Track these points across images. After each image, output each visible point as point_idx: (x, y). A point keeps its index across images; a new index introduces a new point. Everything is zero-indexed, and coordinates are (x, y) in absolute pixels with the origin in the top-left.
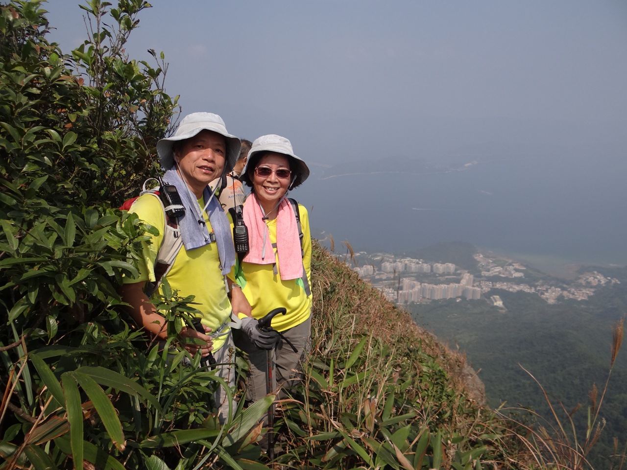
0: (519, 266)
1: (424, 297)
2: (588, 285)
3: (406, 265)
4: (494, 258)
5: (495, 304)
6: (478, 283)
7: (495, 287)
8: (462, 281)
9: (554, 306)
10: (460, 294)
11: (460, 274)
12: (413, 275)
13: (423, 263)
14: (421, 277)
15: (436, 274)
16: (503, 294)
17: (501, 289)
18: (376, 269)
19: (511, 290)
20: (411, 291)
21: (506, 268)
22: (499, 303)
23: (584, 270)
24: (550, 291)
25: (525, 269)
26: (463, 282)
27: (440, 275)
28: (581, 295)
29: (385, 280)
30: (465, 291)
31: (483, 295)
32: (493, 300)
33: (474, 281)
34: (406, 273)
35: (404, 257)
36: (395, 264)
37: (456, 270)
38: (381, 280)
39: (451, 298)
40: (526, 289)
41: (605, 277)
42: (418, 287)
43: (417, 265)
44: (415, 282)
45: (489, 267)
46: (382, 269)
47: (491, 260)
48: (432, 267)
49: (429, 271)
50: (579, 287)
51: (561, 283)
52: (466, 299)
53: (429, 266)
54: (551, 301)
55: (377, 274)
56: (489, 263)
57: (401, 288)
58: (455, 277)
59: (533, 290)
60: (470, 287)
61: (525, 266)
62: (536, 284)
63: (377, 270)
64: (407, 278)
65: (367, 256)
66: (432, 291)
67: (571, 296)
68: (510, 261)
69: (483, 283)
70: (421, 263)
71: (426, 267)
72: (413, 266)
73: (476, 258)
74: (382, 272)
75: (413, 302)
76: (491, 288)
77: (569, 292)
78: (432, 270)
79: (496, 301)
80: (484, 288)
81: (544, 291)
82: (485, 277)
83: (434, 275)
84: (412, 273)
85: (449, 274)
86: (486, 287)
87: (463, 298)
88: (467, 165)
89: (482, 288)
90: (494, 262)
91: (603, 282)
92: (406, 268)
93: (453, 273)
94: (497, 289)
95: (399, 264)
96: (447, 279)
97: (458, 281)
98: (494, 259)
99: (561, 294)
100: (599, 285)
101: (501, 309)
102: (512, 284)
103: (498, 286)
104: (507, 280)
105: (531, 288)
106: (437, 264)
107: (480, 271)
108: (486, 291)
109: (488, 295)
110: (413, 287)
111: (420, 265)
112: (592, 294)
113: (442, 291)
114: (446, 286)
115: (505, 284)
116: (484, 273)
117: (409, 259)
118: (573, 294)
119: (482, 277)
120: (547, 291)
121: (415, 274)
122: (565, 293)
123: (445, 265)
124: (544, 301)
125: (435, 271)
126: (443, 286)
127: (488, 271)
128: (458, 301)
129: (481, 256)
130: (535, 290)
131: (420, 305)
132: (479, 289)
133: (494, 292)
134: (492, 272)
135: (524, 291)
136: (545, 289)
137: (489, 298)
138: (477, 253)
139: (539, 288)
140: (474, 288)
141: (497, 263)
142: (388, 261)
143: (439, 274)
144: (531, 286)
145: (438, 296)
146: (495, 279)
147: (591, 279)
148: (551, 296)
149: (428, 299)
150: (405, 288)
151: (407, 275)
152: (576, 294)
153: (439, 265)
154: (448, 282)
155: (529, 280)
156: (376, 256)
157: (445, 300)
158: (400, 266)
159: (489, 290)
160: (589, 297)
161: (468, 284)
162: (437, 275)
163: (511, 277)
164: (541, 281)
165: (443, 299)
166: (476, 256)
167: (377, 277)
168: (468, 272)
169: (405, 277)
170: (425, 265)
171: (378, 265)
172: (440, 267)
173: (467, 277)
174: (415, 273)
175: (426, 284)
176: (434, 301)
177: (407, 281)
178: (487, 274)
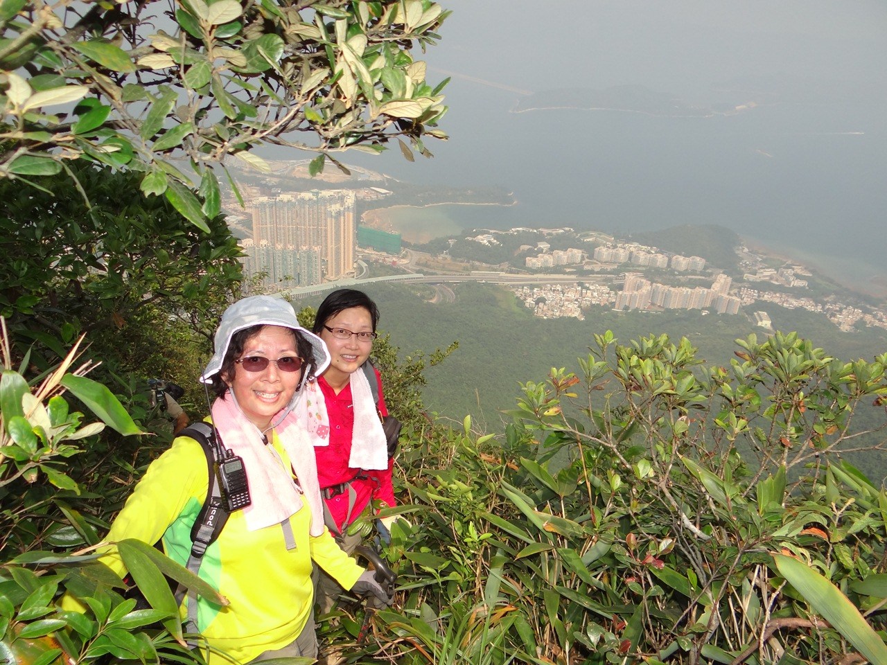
0: (802, 270)
1: (653, 304)
3: (631, 253)
4: (765, 254)
5: (760, 324)
6: (736, 291)
7: (761, 298)
8: (713, 286)
9: (848, 335)
10: (708, 305)
11: (711, 274)
12: (640, 269)
13: (656, 252)
14: (652, 274)
15: (674, 270)
16: (773, 310)
17: (771, 302)
18: (586, 255)
19: (785, 305)
20: (636, 293)
21: (783, 272)
22: (766, 323)
24: (845, 312)
25: (811, 275)
26: (716, 287)
27: (681, 273)
29: (598, 273)
30: (716, 301)
31: (743, 308)
32: (758, 318)
33: (731, 287)
34: (629, 265)
35: (629, 241)
36: (614, 251)
37: (706, 268)
38: (592, 272)
39: (693, 309)
40: (810, 306)
42: (647, 288)
43: (649, 256)
44: (644, 281)
45: (757, 268)
46: (595, 257)
47: (760, 257)
48: (670, 260)
49: (666, 265)
51: (864, 301)
52: (717, 311)
53: (667, 259)
54: (845, 328)
55: (587, 263)
56: (756, 261)
57: (621, 287)
58: (703, 278)
59: (819, 309)
60: (725, 296)
61: (811, 271)
62: (825, 300)
63: (587, 258)
64: (631, 274)
65: (575, 234)
66: (667, 296)
67: (877, 323)
68: (789, 262)
69: (744, 291)
70: (653, 252)
71: (661, 260)
72: (642, 255)
73: (737, 252)
74: (595, 261)
75: (637, 309)
76: (755, 300)
77: (875, 316)
78: (669, 265)
79: (761, 320)
80: (745, 299)
81: (836, 311)
82: (749, 282)
83: (672, 272)
84: (639, 266)
85: (694, 272)
86: (749, 298)
87: (712, 310)
89: (742, 299)
90: (764, 261)
92: (630, 258)
93: (701, 272)
94: (766, 301)
95: (622, 251)
96: (690, 279)
97: (707, 285)
98: (765, 257)
99: (862, 319)
101: (768, 331)
102: (788, 296)
103: (767, 297)
104: (781, 289)
105: (816, 306)
106: (678, 256)
107: (742, 273)
108: (748, 304)
109: (750, 310)
110: (639, 287)
111: (652, 256)
113: (682, 298)
114: (690, 290)
115: (778, 295)
116: (747, 276)
117: (636, 244)
118: (880, 320)
119: (744, 281)
120: (840, 311)
121: (644, 269)
122: (868, 318)
123: (690, 259)
124: (835, 327)
125: (673, 267)
126: (684, 290)
127: (755, 273)
128: (704, 314)
129: (746, 250)
130: (823, 308)
131: (647, 315)
132: (739, 300)
133: (760, 305)
134: (761, 275)
135: (805, 309)
136: (838, 309)
137: (752, 315)
138: (740, 245)
139: (828, 306)
140: (731, 297)
141: (768, 263)
142: (604, 246)
143: (679, 272)
144: (817, 303)
145: (674, 305)
146: (764, 286)
148: (846, 319)
149: (659, 306)
150: (626, 287)
151: (631, 268)
152: (884, 320)
153: (681, 258)
154: (692, 284)
155: (815, 292)
156: (587, 236)
157: (684, 310)
158: (622, 254)
159: (753, 301)
161: (722, 290)
162: (676, 273)
163: (788, 286)
164: (833, 296)
165: (682, 309)
166: (738, 250)
167: (586, 268)
168: (724, 273)
169: (629, 271)
170: (660, 256)
171: (590, 250)
172: (682, 262)
173: (722, 281)
174: (643, 266)
175: (659, 285)
176: (668, 310)
177: (630, 278)
178: (752, 278)
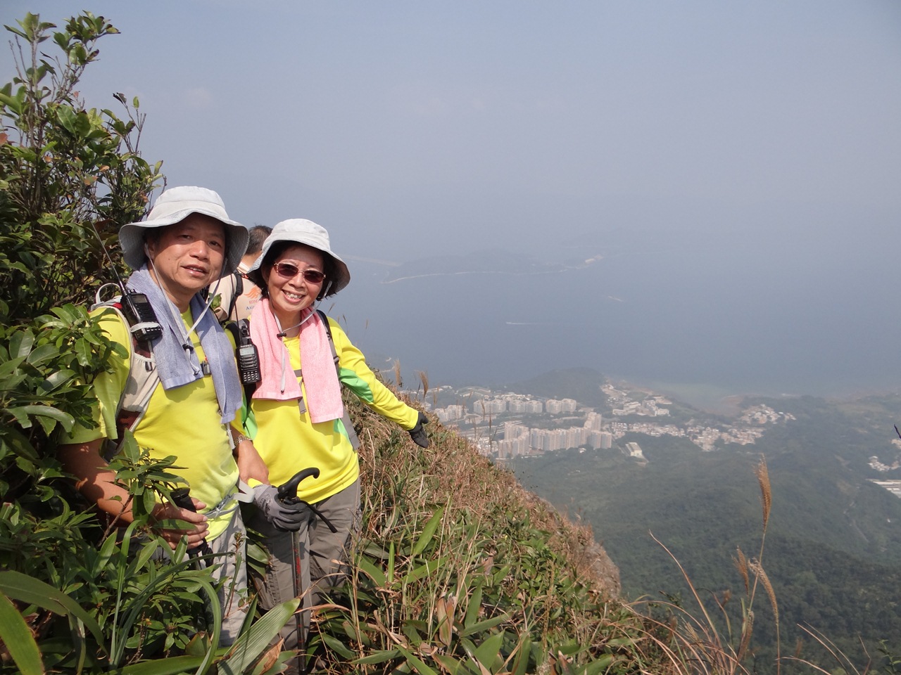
0: (663, 399)
1: (534, 449)
2: (755, 423)
3: (508, 403)
4: (629, 389)
5: (632, 454)
6: (608, 426)
7: (631, 430)
8: (586, 424)
9: (710, 454)
10: (584, 442)
11: (583, 414)
12: (518, 416)
13: (531, 399)
14: (529, 419)
15: (550, 414)
16: (643, 440)
17: (640, 433)
18: (466, 410)
19: (652, 434)
20: (515, 440)
21: (646, 404)
22: (638, 453)
23: (748, 403)
24: (704, 433)
25: (670, 403)
26: (588, 425)
27: (556, 416)
28: (746, 438)
29: (480, 425)
30: (590, 438)
31: (615, 442)
32: (630, 449)
33: (603, 423)
34: (508, 414)
35: (505, 391)
36: (492, 403)
37: (578, 408)
38: (474, 425)
39: (571, 448)
40: (673, 431)
41: (777, 411)
42: (525, 434)
43: (524, 403)
44: (522, 427)
45: (623, 403)
46: (475, 410)
47: (625, 393)
48: (544, 405)
49: (541, 410)
50: (742, 426)
51: (719, 421)
52: (592, 448)
53: (541, 404)
54: (707, 448)
55: (469, 418)
56: (622, 396)
57: (502, 437)
58: (577, 418)
59: (682, 433)
60: (597, 432)
61: (671, 400)
62: (686, 424)
63: (468, 412)
64: (511, 422)
65: (453, 391)
66: (545, 439)
67: (733, 440)
68: (650, 393)
69: (615, 425)
70: (528, 399)
71: (536, 406)
72: (518, 404)
73: (604, 390)
74: (475, 414)
75: (519, 456)
76: (626, 432)
77: (730, 434)
78: (544, 410)
79: (633, 450)
80: (617, 433)
81: (697, 433)
82: (618, 416)
83: (548, 416)
84: (517, 414)
85: (568, 414)
86: (620, 431)
87: (588, 447)
88: (587, 261)
89: (614, 433)
90: (628, 395)
91: (773, 419)
92: (508, 408)
93: (574, 412)
94: (634, 432)
95: (499, 401)
96: (565, 420)
97: (580, 424)
98: (629, 392)
99: (720, 437)
100: (769, 423)
101: (641, 460)
102: (654, 425)
103: (636, 428)
104: (647, 419)
105: (680, 431)
106: (551, 400)
107: (611, 409)
108: (620, 437)
109: (622, 442)
110: (518, 434)
111: (527, 403)
112: (760, 436)
113: (559, 439)
114: (564, 431)
115: (645, 425)
116: (616, 411)
117: (512, 394)
118: (735, 436)
119: (614, 416)
120: (700, 433)
121: (522, 416)
122: (725, 435)
123: (562, 402)
124: (697, 448)
125: (548, 411)
126: (561, 431)
127: (621, 408)
128: (581, 452)
129: (612, 387)
130: (685, 432)
131: (530, 460)
132: (610, 434)
133: (630, 437)
134: (627, 409)
135: (671, 435)
136: (698, 431)
137: (624, 446)
138: (606, 383)
139: (689, 430)
140: (603, 433)
141: (634, 397)
142: (482, 398)
143: (554, 415)
144: (679, 427)
145: (553, 446)
146: (631, 419)
147: (758, 415)
148: (706, 440)
149: (540, 450)
150: (507, 435)
151: (510, 417)
152: (739, 436)
153: (554, 402)
154: (567, 425)
155: (676, 418)
156: (465, 391)
157: (563, 450)
158: (499, 404)
159: (624, 434)
160: (756, 440)
161: (594, 427)
162: (551, 416)
163: (652, 416)
164: (692, 420)
165: (561, 450)
166: (604, 388)
167: (468, 422)
168: (594, 411)
169: (508, 420)
170: (534, 402)
171: (468, 404)
172: (555, 405)
173: (592, 417)
174: (521, 414)
175: (536, 429)
176: (549, 453)
177: (509, 426)
178: (620, 412)
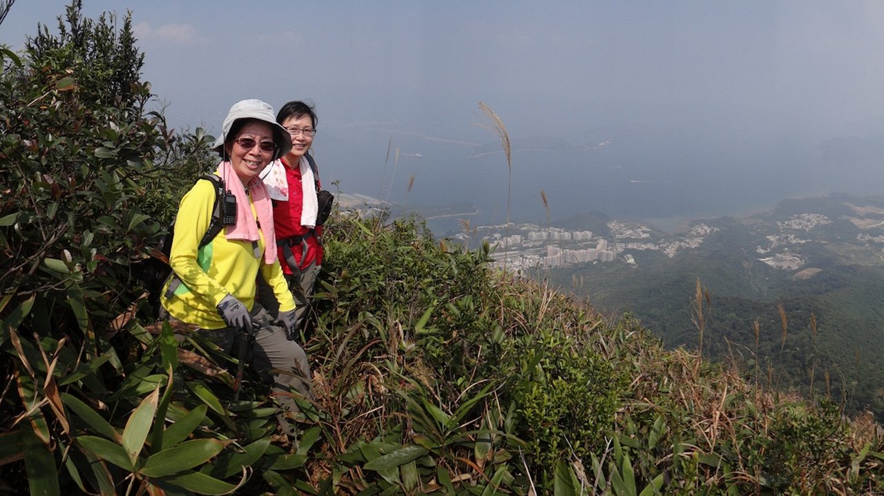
0: (646, 228)
1: (565, 262)
2: (698, 235)
3: (549, 233)
5: (628, 262)
6: (611, 246)
7: (627, 247)
8: (598, 246)
9: (673, 258)
10: (596, 258)
11: (596, 240)
12: (556, 242)
13: (564, 231)
14: (562, 244)
15: (576, 240)
16: (634, 253)
17: (633, 249)
18: (523, 238)
19: (640, 249)
20: (554, 256)
21: (636, 231)
22: (632, 261)
23: (694, 223)
24: (670, 247)
25: (650, 230)
26: (599, 247)
27: (579, 242)
28: (694, 244)
29: (531, 248)
30: (600, 254)
31: (617, 255)
32: (627, 259)
33: (608, 245)
35: (548, 226)
36: (540, 233)
37: (593, 237)
38: (528, 248)
39: (588, 261)
40: (652, 247)
41: (709, 227)
42: (560, 252)
43: (560, 234)
44: (558, 249)
45: (622, 231)
46: (529, 238)
47: (624, 224)
48: (572, 235)
49: (570, 238)
50: (692, 237)
51: (679, 236)
52: (601, 261)
53: (570, 234)
54: (672, 255)
55: (525, 243)
56: (621, 227)
57: (546, 255)
58: (592, 242)
59: (657, 248)
60: (604, 251)
61: (650, 228)
62: (660, 241)
63: (525, 239)
64: (551, 245)
65: (515, 226)
66: (573, 256)
67: (687, 246)
68: (639, 225)
69: (617, 245)
70: (562, 231)
71: (567, 235)
72: (556, 234)
74: (529, 241)
75: (556, 266)
76: (624, 249)
77: (685, 242)
78: (572, 238)
79: (629, 259)
80: (618, 250)
81: (666, 247)
82: (619, 239)
83: (574, 242)
84: (556, 240)
85: (587, 240)
86: (620, 248)
87: (599, 260)
89: (615, 251)
90: (626, 226)
91: (708, 231)
92: (549, 237)
93: (591, 239)
94: (630, 248)
95: (544, 233)
96: (585, 244)
97: (595, 247)
98: (626, 223)
99: (680, 246)
100: (706, 234)
101: (634, 265)
102: (641, 243)
103: (630, 246)
104: (636, 240)
105: (656, 246)
106: (576, 232)
107: (614, 236)
108: (619, 252)
109: (622, 255)
110: (556, 253)
111: (562, 233)
112: (702, 241)
113: (583, 255)
114: (585, 251)
115: (636, 244)
116: (617, 237)
117: (552, 228)
118: (689, 244)
119: (615, 240)
120: (668, 247)
121: (558, 242)
122: (682, 244)
123: (583, 233)
124: (666, 256)
125: (575, 238)
126: (582, 251)
127: (621, 234)
128: (594, 263)
129: (614, 223)
130: (659, 247)
131: (563, 269)
132: (613, 251)
133: (627, 251)
134: (625, 234)
135: (650, 249)
136: (666, 245)
137: (623, 257)
138: (610, 221)
139: (661, 245)
140: (608, 252)
141: (629, 227)
142: (533, 231)
144: (655, 244)
145: (578, 260)
146: (627, 240)
147: (700, 230)
148: (671, 250)
149: (569, 262)
150: (549, 254)
151: (550, 242)
153: (578, 233)
154: (586, 247)
155: (654, 239)
156: (524, 226)
157: (583, 263)
158: (544, 235)
160: (700, 244)
161: (602, 248)
162: (577, 242)
163: (640, 238)
164: (663, 239)
166: (609, 224)
167: (524, 245)
168: (603, 238)
169: (549, 244)
170: (566, 233)
171: (525, 235)
172: (579, 235)
173: (602, 243)
174: (558, 240)
175: (567, 250)
176: (575, 264)
177: (550, 248)
178: (620, 237)
